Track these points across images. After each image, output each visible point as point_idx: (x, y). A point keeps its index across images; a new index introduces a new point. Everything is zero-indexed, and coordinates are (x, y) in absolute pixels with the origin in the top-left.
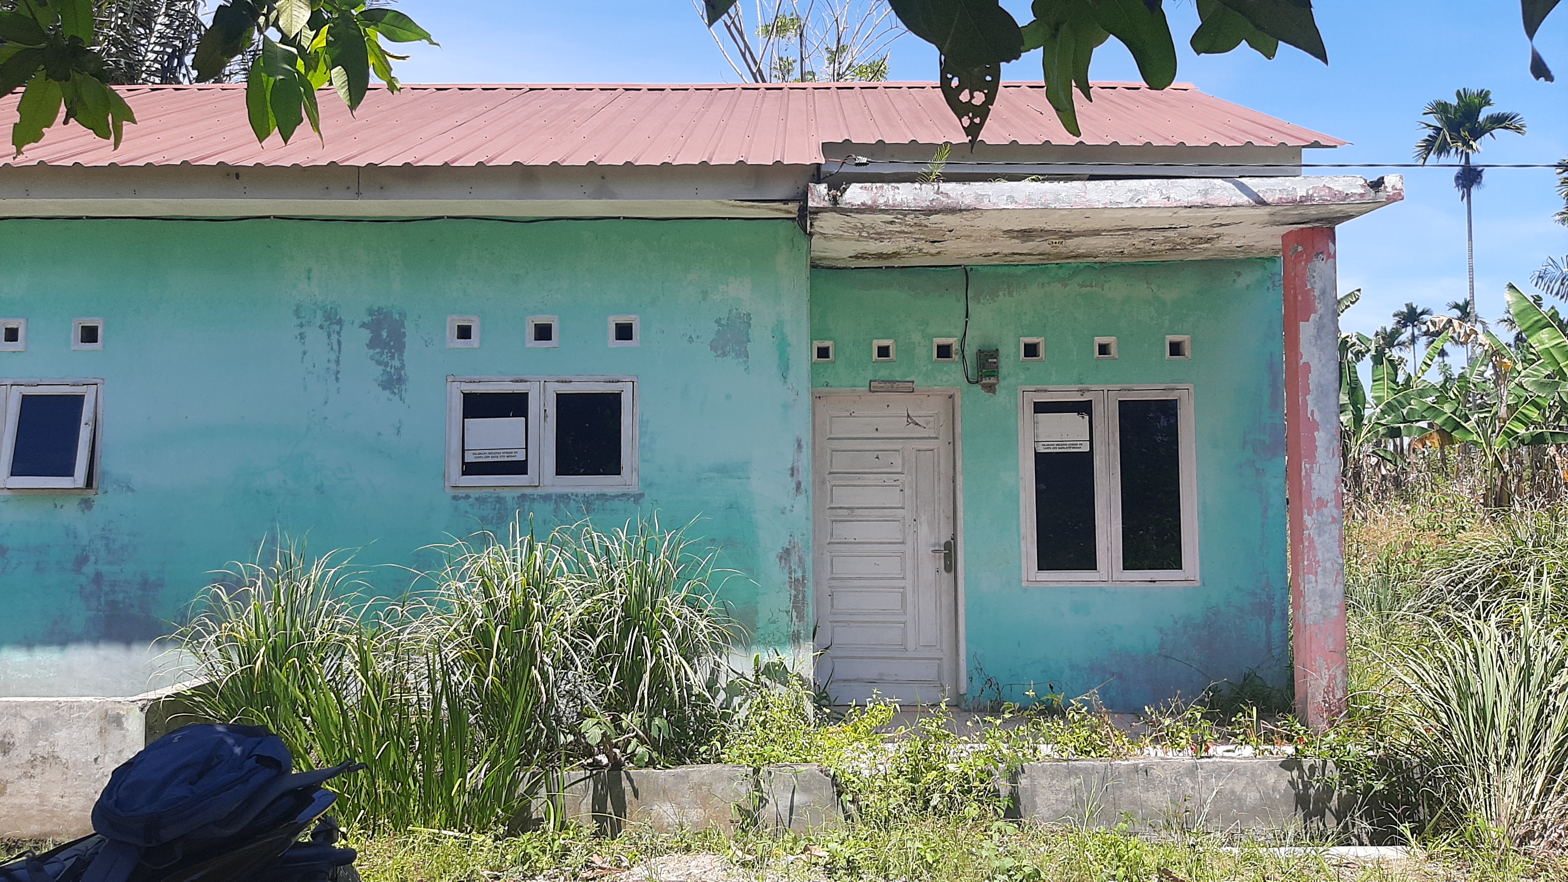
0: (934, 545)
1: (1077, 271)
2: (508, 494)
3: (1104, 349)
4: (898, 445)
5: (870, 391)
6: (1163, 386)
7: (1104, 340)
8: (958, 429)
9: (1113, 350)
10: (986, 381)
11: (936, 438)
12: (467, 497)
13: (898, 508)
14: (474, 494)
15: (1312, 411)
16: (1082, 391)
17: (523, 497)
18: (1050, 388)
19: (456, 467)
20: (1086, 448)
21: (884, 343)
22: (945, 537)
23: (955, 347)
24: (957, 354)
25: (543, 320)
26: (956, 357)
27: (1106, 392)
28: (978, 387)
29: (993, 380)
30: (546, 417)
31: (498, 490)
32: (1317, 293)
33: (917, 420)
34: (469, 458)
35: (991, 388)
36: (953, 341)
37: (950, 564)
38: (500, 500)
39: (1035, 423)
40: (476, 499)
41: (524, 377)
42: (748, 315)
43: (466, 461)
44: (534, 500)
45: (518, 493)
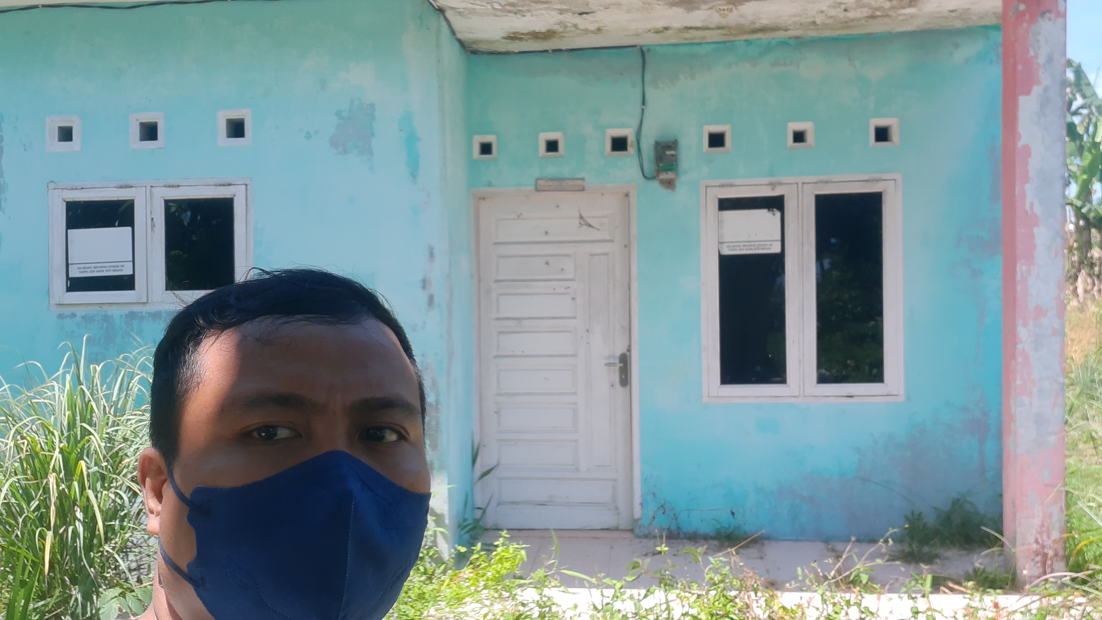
0: (609, 357)
1: (768, 49)
2: (116, 312)
3: (799, 137)
4: (569, 249)
5: (537, 190)
6: (866, 177)
7: (799, 126)
8: (634, 231)
9: (810, 137)
10: (664, 176)
11: (612, 241)
12: (73, 315)
13: (569, 318)
14: (80, 312)
15: (1032, 204)
16: (773, 185)
17: (132, 315)
18: (737, 182)
19: (60, 283)
20: (776, 249)
21: (552, 136)
22: (620, 350)
23: (631, 139)
24: (632, 146)
25: (148, 118)
26: (631, 150)
27: (800, 185)
28: (655, 184)
29: (670, 175)
30: (153, 226)
31: (105, 308)
32: (1041, 60)
33: (590, 221)
34: (75, 273)
35: (669, 184)
36: (628, 132)
37: (625, 380)
38: (107, 318)
39: (720, 222)
40: (83, 317)
41: (130, 183)
42: (372, 106)
43: (70, 276)
44: (142, 318)
45: (126, 310)
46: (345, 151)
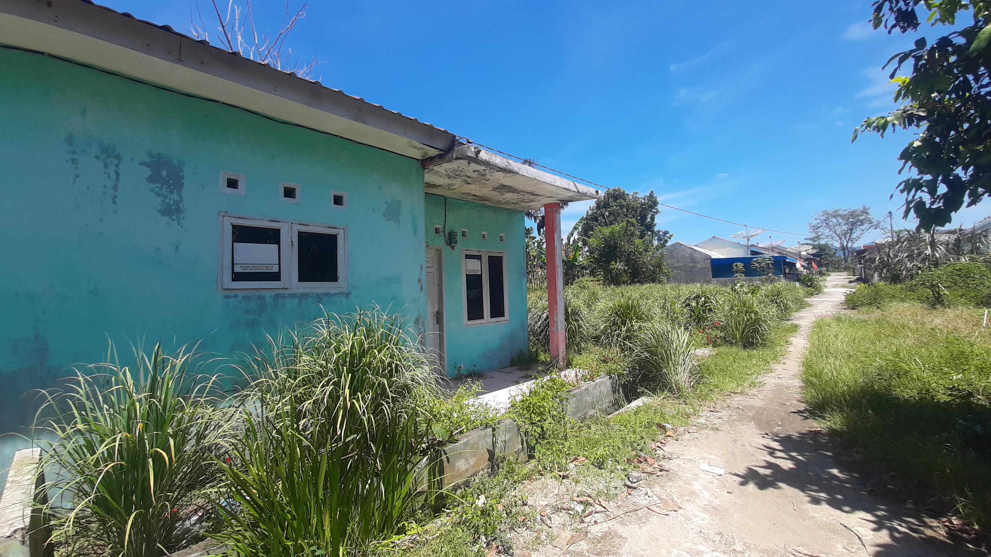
1: (477, 206)
2: (267, 294)
6: (498, 251)
7: (484, 233)
8: (443, 264)
9: (486, 237)
10: (452, 245)
11: (433, 267)
12: (236, 296)
14: (241, 294)
16: (478, 251)
17: (277, 296)
18: (470, 249)
19: (228, 276)
20: (480, 273)
22: (436, 310)
23: (441, 229)
24: (442, 232)
25: (289, 185)
27: (485, 252)
28: (449, 247)
29: (455, 245)
30: (292, 245)
31: (260, 291)
34: (238, 269)
35: (453, 248)
37: (439, 321)
38: (261, 298)
39: (466, 262)
40: (243, 297)
41: (279, 220)
42: (400, 202)
43: (235, 271)
44: (285, 297)
45: (273, 293)
46: (389, 220)
